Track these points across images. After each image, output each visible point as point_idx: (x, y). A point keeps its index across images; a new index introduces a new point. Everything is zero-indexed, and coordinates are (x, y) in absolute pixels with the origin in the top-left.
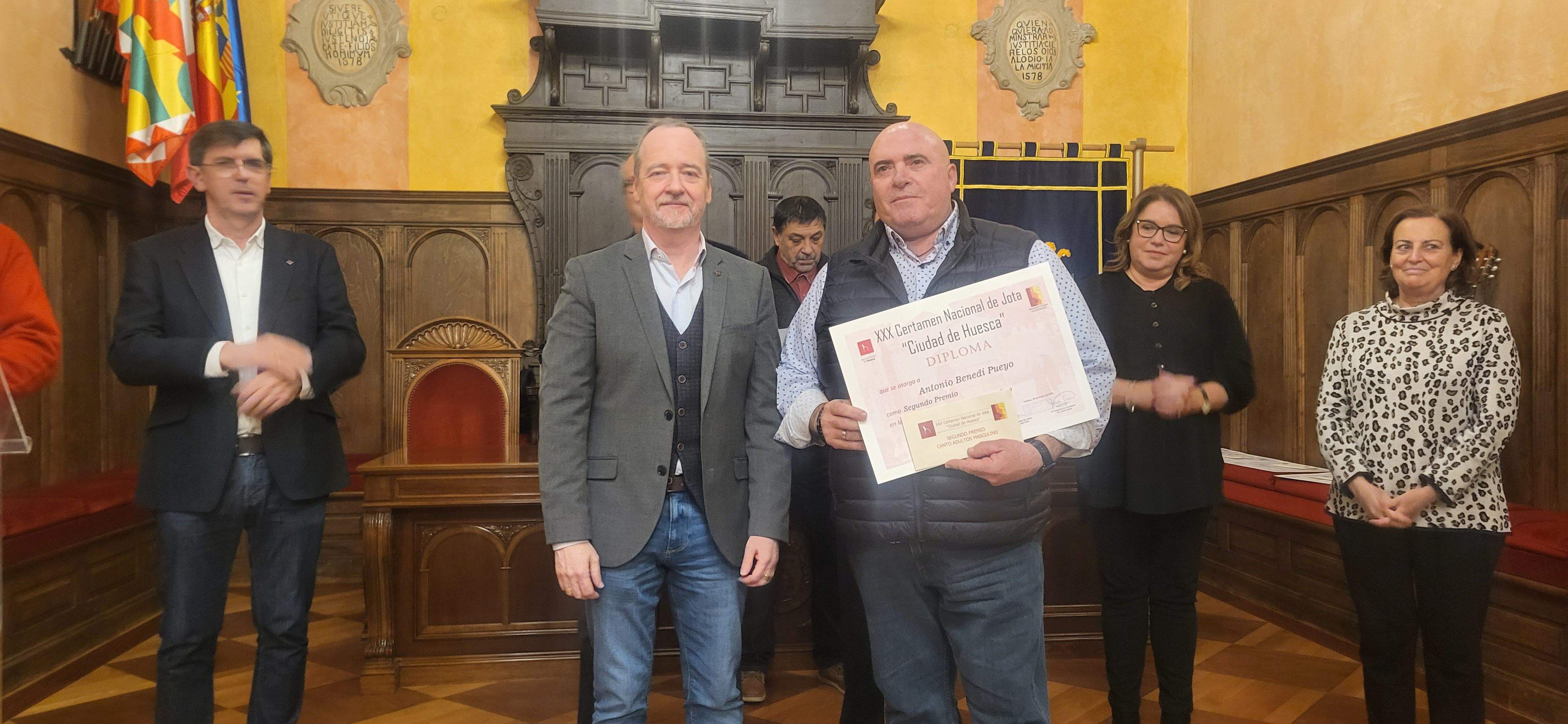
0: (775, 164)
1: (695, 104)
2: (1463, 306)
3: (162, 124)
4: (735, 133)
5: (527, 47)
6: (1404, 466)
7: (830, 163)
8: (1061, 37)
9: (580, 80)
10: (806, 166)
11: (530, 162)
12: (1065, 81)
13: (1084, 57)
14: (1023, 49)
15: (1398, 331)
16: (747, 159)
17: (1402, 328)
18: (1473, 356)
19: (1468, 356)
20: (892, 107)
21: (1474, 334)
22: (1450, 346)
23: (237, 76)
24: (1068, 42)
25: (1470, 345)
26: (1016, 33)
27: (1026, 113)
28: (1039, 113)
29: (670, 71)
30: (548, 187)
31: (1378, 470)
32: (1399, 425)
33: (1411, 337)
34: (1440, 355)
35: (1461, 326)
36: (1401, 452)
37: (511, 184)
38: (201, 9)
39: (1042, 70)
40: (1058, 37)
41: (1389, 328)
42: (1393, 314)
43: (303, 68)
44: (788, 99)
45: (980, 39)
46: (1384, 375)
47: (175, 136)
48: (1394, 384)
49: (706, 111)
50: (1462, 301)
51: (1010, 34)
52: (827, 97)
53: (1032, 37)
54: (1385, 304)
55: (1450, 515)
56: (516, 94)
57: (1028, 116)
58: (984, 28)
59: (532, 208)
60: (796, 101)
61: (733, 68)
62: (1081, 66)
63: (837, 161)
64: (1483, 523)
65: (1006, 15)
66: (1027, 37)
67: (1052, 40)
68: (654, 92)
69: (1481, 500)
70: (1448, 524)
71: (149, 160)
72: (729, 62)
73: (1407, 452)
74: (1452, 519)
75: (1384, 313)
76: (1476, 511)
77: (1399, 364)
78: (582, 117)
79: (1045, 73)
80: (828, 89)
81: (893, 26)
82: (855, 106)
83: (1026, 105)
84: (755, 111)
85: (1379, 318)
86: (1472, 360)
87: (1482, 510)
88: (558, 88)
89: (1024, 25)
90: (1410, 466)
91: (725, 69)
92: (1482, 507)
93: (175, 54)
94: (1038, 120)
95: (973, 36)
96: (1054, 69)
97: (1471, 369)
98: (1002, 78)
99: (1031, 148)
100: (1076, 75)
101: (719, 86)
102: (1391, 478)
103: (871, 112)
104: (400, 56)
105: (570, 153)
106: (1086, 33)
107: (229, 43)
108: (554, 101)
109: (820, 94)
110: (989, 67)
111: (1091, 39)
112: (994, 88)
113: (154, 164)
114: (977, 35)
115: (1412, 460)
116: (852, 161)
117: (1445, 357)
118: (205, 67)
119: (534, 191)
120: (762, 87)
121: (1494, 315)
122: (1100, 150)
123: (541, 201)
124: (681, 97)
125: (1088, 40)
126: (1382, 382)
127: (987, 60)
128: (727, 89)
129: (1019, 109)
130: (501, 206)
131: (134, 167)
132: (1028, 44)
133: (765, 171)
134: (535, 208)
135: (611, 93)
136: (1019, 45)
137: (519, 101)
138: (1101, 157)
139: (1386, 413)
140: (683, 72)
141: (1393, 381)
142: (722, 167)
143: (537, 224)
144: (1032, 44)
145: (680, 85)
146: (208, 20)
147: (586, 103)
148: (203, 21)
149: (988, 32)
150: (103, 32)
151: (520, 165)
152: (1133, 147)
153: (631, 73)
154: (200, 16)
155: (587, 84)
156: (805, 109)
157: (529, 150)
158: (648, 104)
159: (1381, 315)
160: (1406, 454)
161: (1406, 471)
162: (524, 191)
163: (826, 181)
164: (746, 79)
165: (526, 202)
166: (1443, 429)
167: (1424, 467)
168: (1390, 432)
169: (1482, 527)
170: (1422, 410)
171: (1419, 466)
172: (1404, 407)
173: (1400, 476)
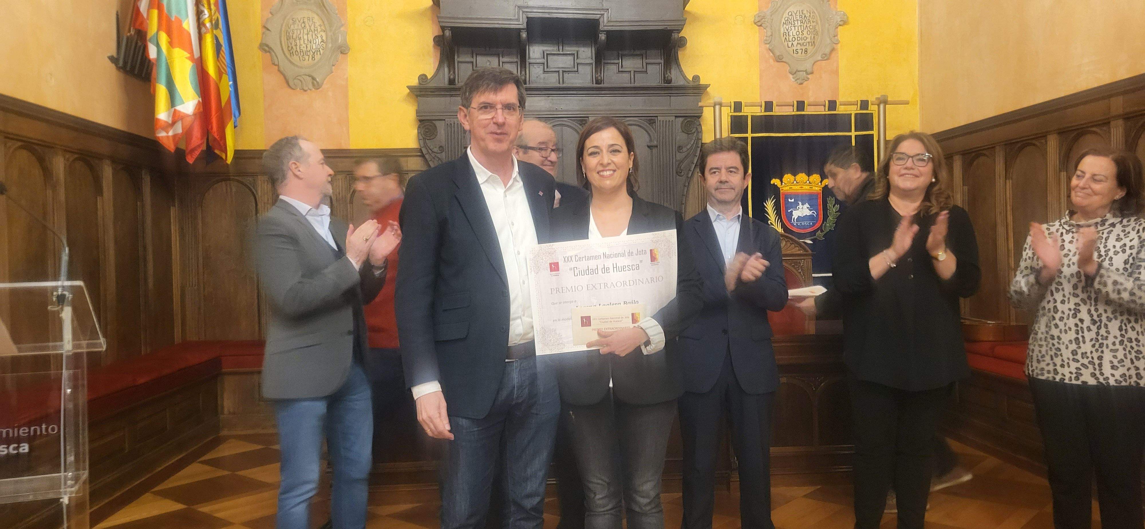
1: (552, 80)
2: (1123, 222)
3: (179, 108)
4: (581, 100)
5: (431, 42)
6: (1077, 339)
7: (651, 120)
8: (821, 22)
9: (470, 65)
10: (634, 123)
11: (435, 126)
12: (825, 55)
13: (839, 36)
14: (793, 32)
18: (1129, 256)
19: (1125, 256)
20: (696, 78)
21: (1131, 241)
22: (1112, 250)
23: (229, 71)
24: (827, 25)
25: (1127, 248)
26: (788, 20)
27: (796, 79)
28: (806, 79)
29: (534, 57)
30: (448, 143)
32: (1072, 309)
34: (1104, 257)
35: (1122, 236)
36: (1074, 328)
37: (422, 142)
38: (204, 25)
39: (807, 47)
40: (819, 22)
41: (1068, 238)
42: (1071, 227)
43: (274, 64)
44: (620, 75)
45: (761, 26)
46: (1062, 272)
47: (188, 116)
49: (561, 85)
51: (783, 21)
52: (648, 71)
53: (799, 22)
54: (1065, 220)
55: (1113, 375)
56: (424, 77)
57: (798, 81)
58: (764, 17)
59: (437, 159)
60: (626, 76)
61: (580, 53)
62: (837, 42)
63: (656, 118)
64: (1139, 381)
65: (780, 7)
66: (796, 22)
67: (814, 24)
69: (1137, 363)
70: (1112, 382)
71: (171, 133)
72: (577, 49)
73: (1079, 329)
74: (1115, 378)
75: (1065, 226)
76: (1133, 372)
77: (1073, 264)
79: (810, 48)
80: (649, 67)
81: (696, 18)
82: (669, 78)
83: (796, 72)
84: (596, 84)
85: (1060, 230)
86: (1128, 259)
87: (1138, 371)
88: (454, 73)
89: (793, 14)
90: (1081, 339)
91: (574, 54)
93: (187, 58)
94: (805, 83)
95: (755, 23)
96: (816, 45)
98: (778, 53)
99: (801, 105)
100: (833, 50)
101: (569, 67)
102: (1067, 348)
103: (681, 82)
104: (341, 53)
106: (841, 18)
107: (223, 48)
108: (452, 82)
109: (643, 70)
110: (768, 46)
111: (844, 22)
112: (771, 61)
113: (175, 136)
114: (759, 23)
115: (1083, 335)
116: (668, 118)
117: (1107, 258)
118: (207, 67)
119: (438, 147)
120: (601, 66)
122: (854, 105)
123: (444, 153)
124: (542, 76)
125: (841, 23)
126: (1060, 277)
127: (766, 40)
128: (576, 69)
129: (791, 76)
130: (415, 158)
131: (161, 138)
132: (796, 28)
134: (439, 159)
136: (790, 29)
137: (426, 83)
138: (853, 110)
139: (1063, 300)
140: (544, 58)
141: (1068, 276)
142: (572, 125)
144: (800, 27)
145: (542, 67)
146: (209, 32)
148: (205, 33)
149: (766, 20)
150: (137, 43)
151: (427, 128)
152: (877, 102)
153: (505, 59)
154: (203, 30)
156: (633, 81)
157: (434, 118)
159: (1063, 228)
160: (1078, 330)
161: (1078, 343)
162: (431, 147)
163: (649, 134)
164: (589, 61)
165: (433, 155)
166: (1106, 311)
167: (1091, 340)
168: (1066, 314)
169: (1138, 384)
170: (1089, 298)
171: (1087, 339)
172: (1076, 296)
173: (1074, 346)
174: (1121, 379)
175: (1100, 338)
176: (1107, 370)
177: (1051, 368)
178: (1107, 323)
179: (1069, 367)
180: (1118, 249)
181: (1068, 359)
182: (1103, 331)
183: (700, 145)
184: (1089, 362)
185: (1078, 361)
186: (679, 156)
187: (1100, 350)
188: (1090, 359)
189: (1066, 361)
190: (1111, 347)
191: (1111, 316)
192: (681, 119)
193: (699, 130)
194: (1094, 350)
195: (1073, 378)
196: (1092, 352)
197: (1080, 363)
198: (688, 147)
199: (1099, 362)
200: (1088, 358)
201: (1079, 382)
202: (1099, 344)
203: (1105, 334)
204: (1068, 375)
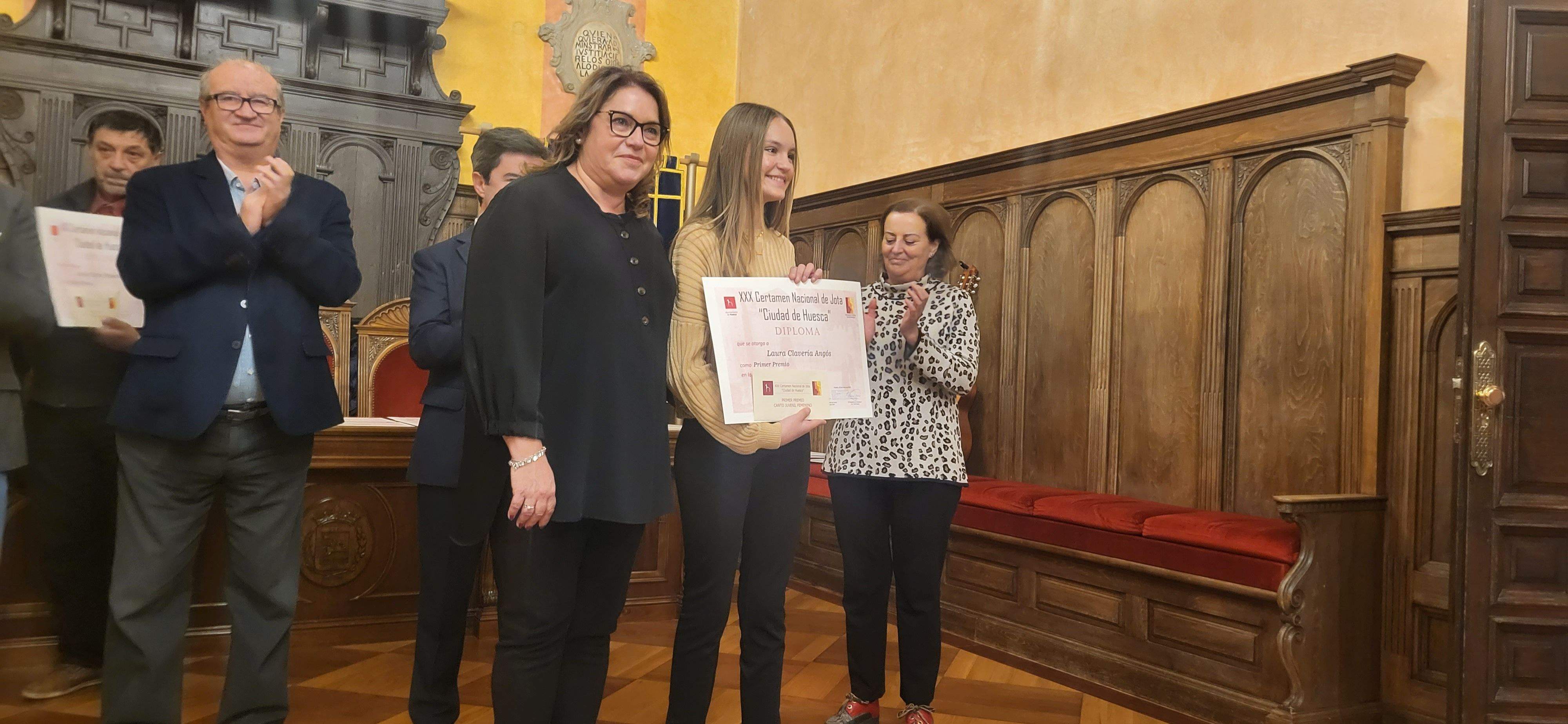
0: (326, 136)
2: (938, 287)
6: (887, 424)
7: (387, 143)
9: (92, 16)
10: (361, 143)
11: (21, 100)
14: (591, 56)
15: (888, 307)
16: (294, 127)
17: (891, 304)
18: (944, 326)
19: (941, 327)
20: (456, 94)
21: (946, 308)
22: (928, 318)
24: (633, 56)
25: (943, 317)
26: (584, 39)
29: (207, 22)
30: (42, 130)
31: (866, 427)
32: (884, 388)
33: (898, 312)
35: (937, 303)
36: (885, 410)
40: (624, 50)
41: (881, 304)
42: (885, 292)
44: (344, 71)
45: (547, 41)
46: (875, 343)
48: (882, 350)
50: (938, 283)
52: (387, 74)
53: (599, 45)
54: (879, 284)
55: (921, 466)
56: (5, 19)
58: (552, 31)
59: (21, 153)
60: (354, 74)
61: (283, 29)
63: (395, 141)
64: (945, 474)
65: (573, 22)
66: (595, 45)
67: (615, 52)
68: (187, 41)
69: (945, 453)
70: (921, 475)
72: (278, 22)
73: (890, 410)
74: (923, 470)
75: (878, 291)
76: (941, 464)
77: (888, 333)
78: (93, 56)
80: (388, 67)
81: (461, 15)
82: (418, 88)
84: (307, 77)
85: (873, 295)
86: (943, 330)
87: (945, 463)
88: (64, 20)
90: (891, 423)
91: (273, 29)
92: (945, 460)
95: (540, 37)
97: (943, 338)
98: (569, 80)
101: (265, 46)
102: (876, 434)
103: (434, 97)
105: (75, 95)
108: (58, 34)
109: (380, 70)
110: (555, 69)
112: (560, 90)
114: (545, 37)
115: (894, 418)
116: (411, 144)
119: (24, 133)
120: (316, 54)
121: (963, 293)
123: (33, 145)
124: (219, 52)
126: (874, 349)
127: (553, 62)
128: (275, 51)
132: (595, 52)
133: (315, 142)
134: (25, 152)
135: (132, 35)
136: (586, 51)
137: (9, 28)
139: (875, 376)
140: (223, 26)
141: (882, 348)
143: (26, 171)
144: (599, 52)
145: (219, 38)
147: (99, 42)
149: (555, 35)
153: (157, 16)
155: (101, 20)
156: (363, 83)
157: (19, 86)
158: (178, 54)
159: (876, 293)
160: (889, 412)
161: (887, 427)
162: (11, 131)
163: (383, 162)
164: (296, 43)
165: (13, 144)
166: (919, 391)
167: (903, 424)
168: (877, 393)
169: (945, 477)
170: (903, 374)
171: (898, 423)
172: (888, 371)
173: (882, 432)
174: (930, 471)
175: (911, 421)
176: (916, 461)
177: (856, 459)
178: (920, 404)
179: (876, 457)
180: (933, 317)
181: (876, 447)
182: (914, 414)
183: (455, 187)
184: (898, 451)
185: (887, 449)
186: (425, 198)
187: (910, 436)
188: (899, 447)
189: (874, 449)
190: (921, 433)
191: (925, 397)
192: (431, 148)
193: (456, 166)
194: (904, 436)
195: (880, 470)
196: (901, 439)
197: (889, 452)
198: (439, 187)
199: (909, 450)
200: (897, 445)
201: (887, 475)
202: (909, 429)
203: (917, 418)
204: (875, 467)
